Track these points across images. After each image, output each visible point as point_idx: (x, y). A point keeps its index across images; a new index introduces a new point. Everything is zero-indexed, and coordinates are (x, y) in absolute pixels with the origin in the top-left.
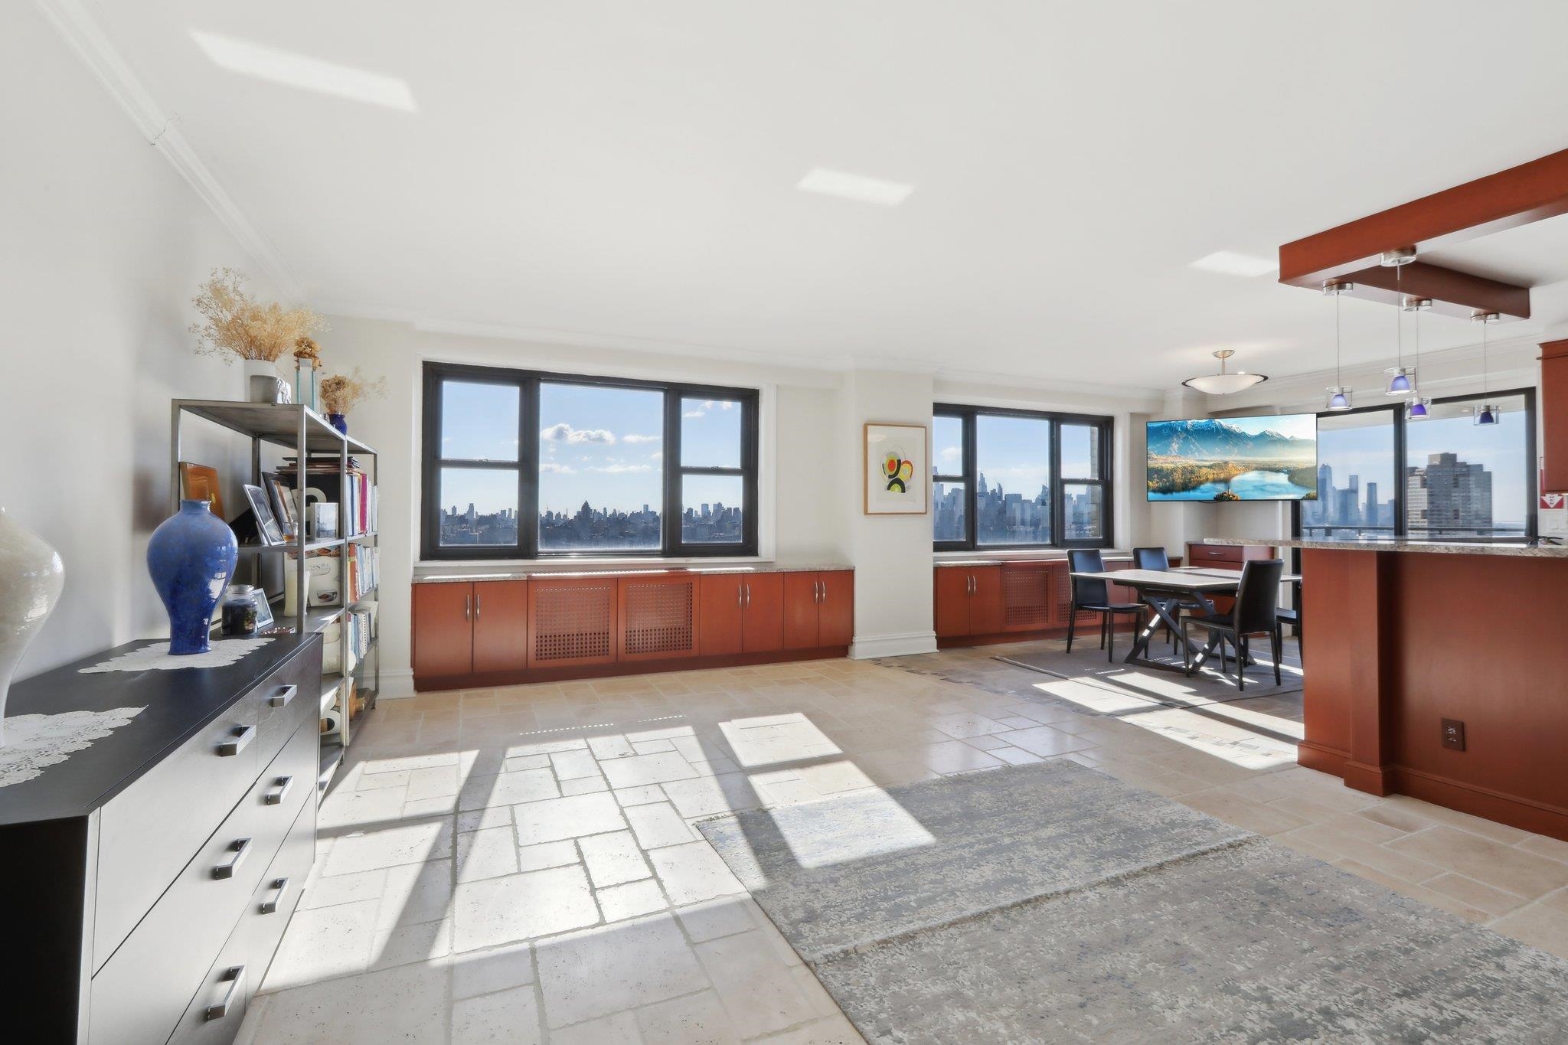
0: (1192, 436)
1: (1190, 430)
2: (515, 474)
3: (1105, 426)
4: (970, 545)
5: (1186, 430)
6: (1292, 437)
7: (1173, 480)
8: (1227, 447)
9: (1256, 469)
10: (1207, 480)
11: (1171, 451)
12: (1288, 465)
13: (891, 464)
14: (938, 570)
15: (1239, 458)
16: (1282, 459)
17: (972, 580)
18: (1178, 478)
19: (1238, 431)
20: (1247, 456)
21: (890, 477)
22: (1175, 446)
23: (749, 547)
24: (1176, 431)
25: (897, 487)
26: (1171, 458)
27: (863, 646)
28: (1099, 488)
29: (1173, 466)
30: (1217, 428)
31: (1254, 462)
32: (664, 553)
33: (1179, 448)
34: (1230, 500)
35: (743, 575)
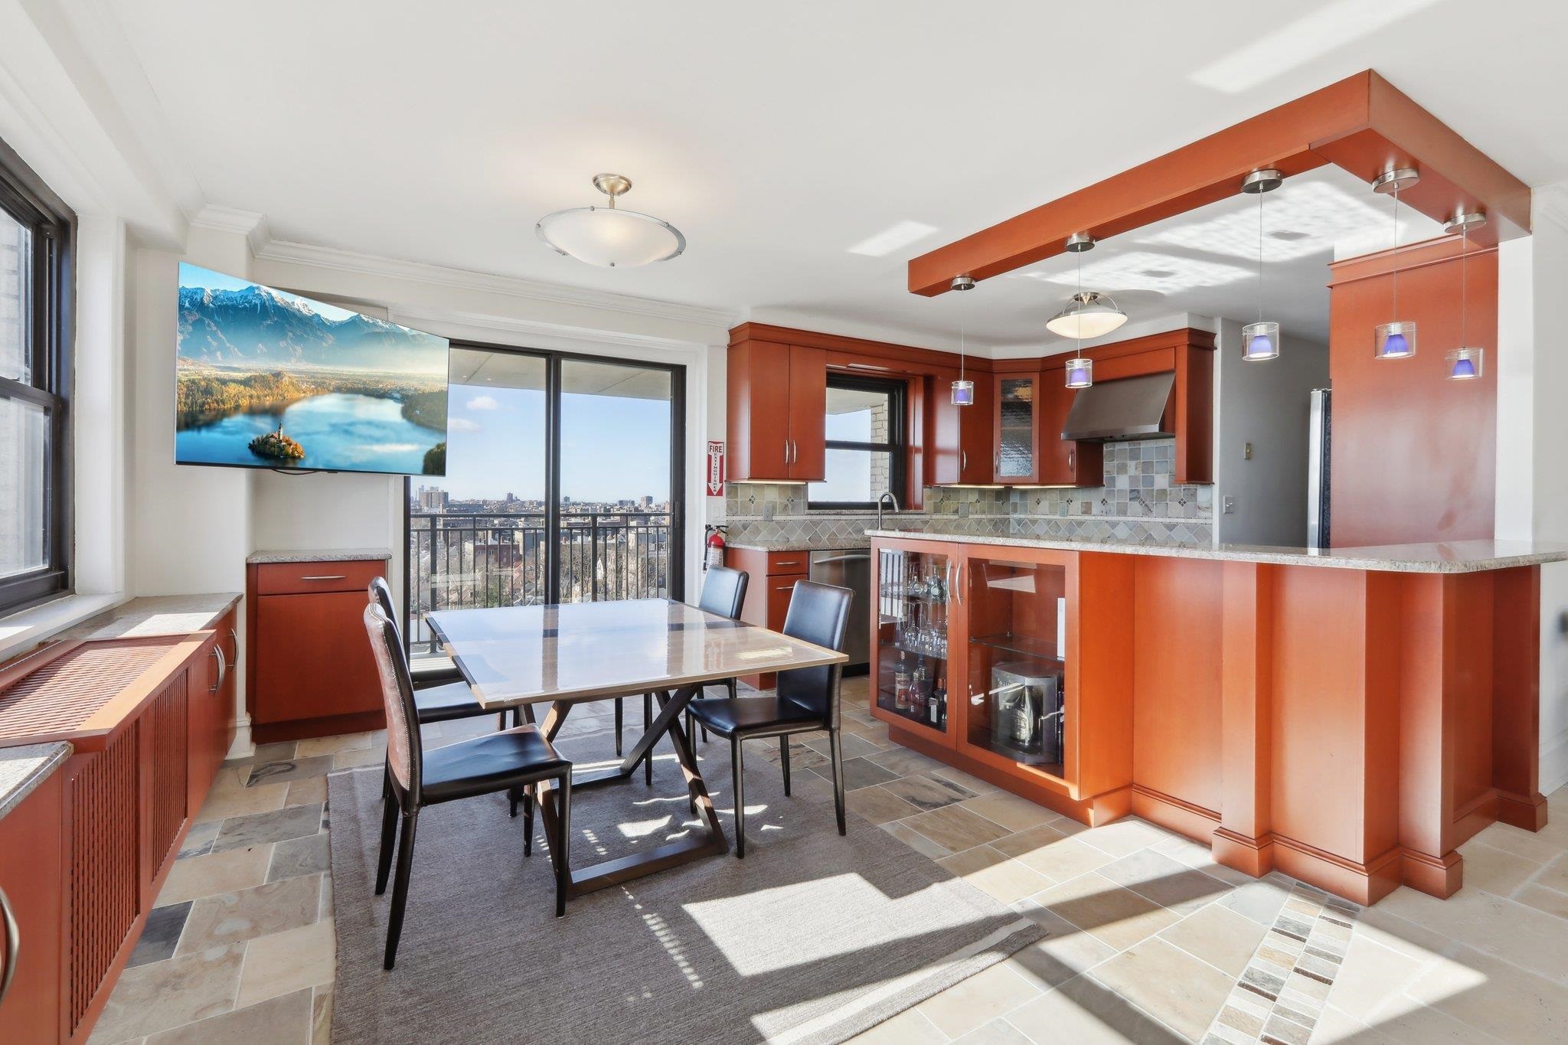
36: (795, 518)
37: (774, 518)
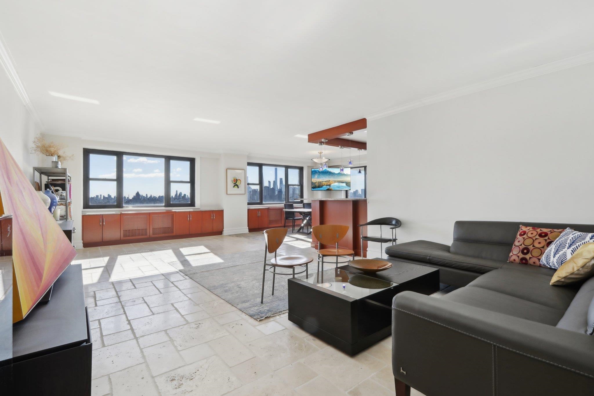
0: (321, 173)
2: (115, 183)
3: (301, 169)
4: (261, 203)
5: (319, 172)
6: (345, 174)
7: (316, 185)
8: (330, 176)
9: (338, 182)
10: (325, 185)
12: (346, 181)
13: (234, 180)
14: (249, 210)
15: (333, 179)
16: (344, 179)
17: (259, 212)
20: (335, 178)
21: (234, 184)
22: (316, 176)
23: (192, 204)
24: (317, 172)
25: (236, 187)
26: (316, 179)
27: (226, 232)
28: (299, 187)
29: (316, 181)
30: (327, 171)
31: (337, 180)
32: (165, 206)
34: (331, 190)
35: (190, 212)
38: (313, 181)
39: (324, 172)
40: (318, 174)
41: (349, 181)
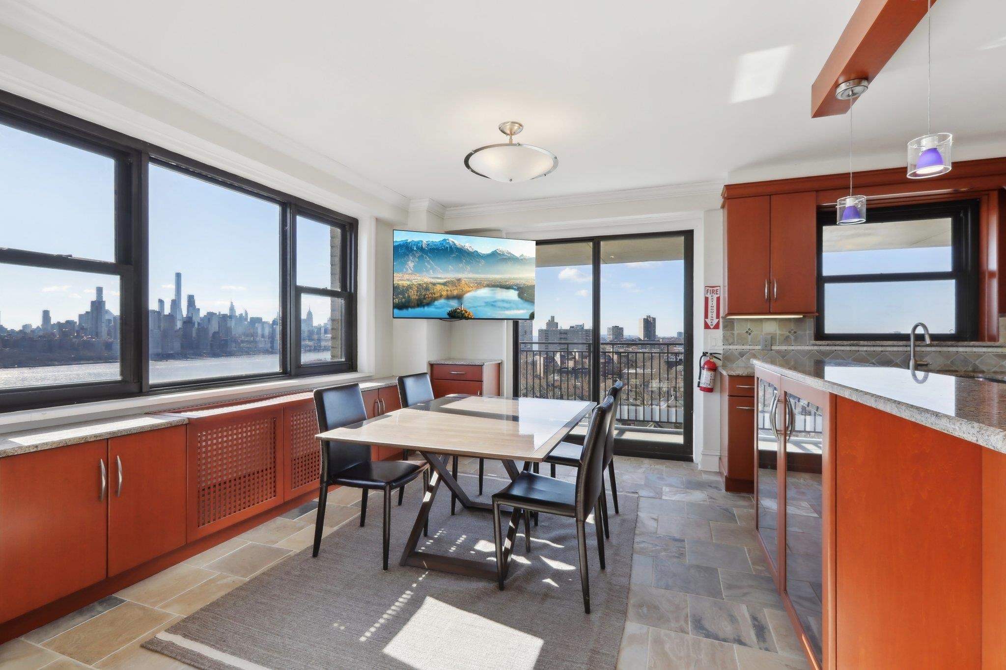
0: (427, 254)
1: (425, 249)
5: (421, 249)
6: (522, 255)
7: (409, 296)
8: (461, 265)
9: (488, 286)
10: (441, 296)
11: (407, 269)
12: (518, 282)
15: (471, 275)
16: (513, 276)
18: (413, 295)
19: (470, 250)
20: (479, 273)
22: (411, 264)
24: (412, 250)
28: (343, 303)
29: (408, 283)
30: (451, 247)
31: (486, 280)
33: (414, 267)
34: (463, 316)
36: (799, 348)
37: (774, 348)
38: (400, 283)
39: (437, 249)
40: (417, 255)
41: (529, 284)
